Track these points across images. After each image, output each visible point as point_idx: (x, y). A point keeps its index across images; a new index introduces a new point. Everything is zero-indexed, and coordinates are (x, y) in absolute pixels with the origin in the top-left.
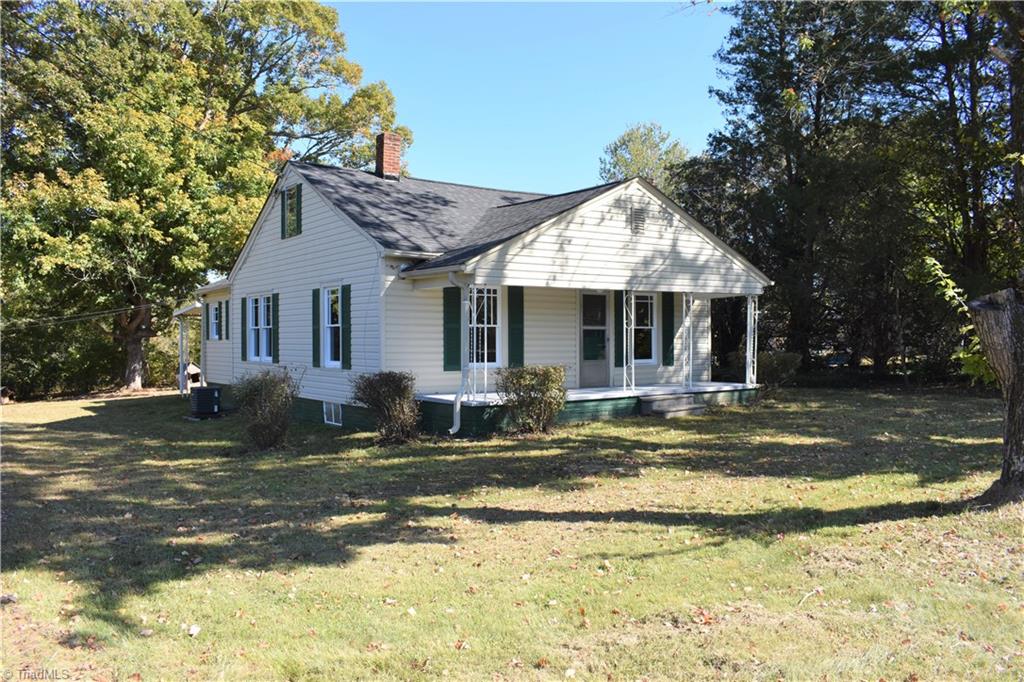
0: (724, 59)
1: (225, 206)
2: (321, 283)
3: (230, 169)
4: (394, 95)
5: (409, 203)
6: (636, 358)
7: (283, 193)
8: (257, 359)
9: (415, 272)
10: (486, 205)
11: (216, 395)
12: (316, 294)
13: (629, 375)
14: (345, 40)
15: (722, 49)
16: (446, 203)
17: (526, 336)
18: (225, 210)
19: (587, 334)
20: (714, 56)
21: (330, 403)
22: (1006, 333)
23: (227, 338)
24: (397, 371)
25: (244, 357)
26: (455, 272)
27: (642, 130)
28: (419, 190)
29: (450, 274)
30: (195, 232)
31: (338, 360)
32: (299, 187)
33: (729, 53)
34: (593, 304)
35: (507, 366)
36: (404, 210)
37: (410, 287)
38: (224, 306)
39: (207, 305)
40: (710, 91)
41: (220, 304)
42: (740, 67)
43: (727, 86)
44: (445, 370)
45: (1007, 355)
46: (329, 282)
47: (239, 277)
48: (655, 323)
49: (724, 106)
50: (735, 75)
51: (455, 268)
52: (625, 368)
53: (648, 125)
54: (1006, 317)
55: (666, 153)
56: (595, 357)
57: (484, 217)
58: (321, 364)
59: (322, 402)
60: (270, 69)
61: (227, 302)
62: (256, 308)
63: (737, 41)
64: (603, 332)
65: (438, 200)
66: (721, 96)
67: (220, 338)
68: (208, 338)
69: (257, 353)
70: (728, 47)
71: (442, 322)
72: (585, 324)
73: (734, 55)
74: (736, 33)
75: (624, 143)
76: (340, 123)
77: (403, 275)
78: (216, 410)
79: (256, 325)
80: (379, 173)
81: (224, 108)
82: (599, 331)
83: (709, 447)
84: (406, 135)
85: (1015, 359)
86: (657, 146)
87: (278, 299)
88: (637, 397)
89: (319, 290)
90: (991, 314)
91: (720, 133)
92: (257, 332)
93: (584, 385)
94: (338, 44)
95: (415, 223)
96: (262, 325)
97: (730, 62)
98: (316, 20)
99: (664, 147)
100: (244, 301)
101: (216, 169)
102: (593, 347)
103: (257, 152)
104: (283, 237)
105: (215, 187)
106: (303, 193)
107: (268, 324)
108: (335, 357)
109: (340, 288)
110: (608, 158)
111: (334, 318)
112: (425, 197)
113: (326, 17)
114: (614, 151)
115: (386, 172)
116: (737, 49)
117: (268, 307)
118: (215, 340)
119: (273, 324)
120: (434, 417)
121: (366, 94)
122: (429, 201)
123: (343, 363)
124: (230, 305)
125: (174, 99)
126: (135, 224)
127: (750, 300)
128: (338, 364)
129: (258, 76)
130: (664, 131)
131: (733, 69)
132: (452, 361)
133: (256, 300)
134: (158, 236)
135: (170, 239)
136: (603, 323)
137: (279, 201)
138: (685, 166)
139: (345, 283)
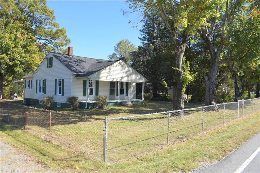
0: (141, 31)
1: (26, 56)
2: (57, 78)
3: (27, 47)
4: (66, 31)
5: (76, 62)
6: (120, 94)
7: (48, 58)
8: (40, 93)
9: (78, 77)
10: (91, 62)
11: (30, 101)
12: (56, 80)
13: (119, 98)
14: (55, 18)
15: (141, 29)
16: (84, 61)
17: (99, 90)
18: (26, 57)
19: (111, 89)
20: (139, 31)
21: (59, 103)
22: (172, 93)
23: (31, 88)
24: (75, 96)
25: (37, 92)
26: (87, 78)
27: (124, 40)
28: (78, 59)
29: (86, 78)
30: (19, 62)
31: (61, 94)
32: (52, 57)
33: (142, 30)
34: (112, 84)
35: (95, 95)
36: (76, 63)
37: (76, 80)
38: (30, 81)
39: (26, 81)
40: (138, 38)
41: (29, 80)
42: (144, 33)
43: (142, 37)
44: (83, 96)
45: (172, 96)
46: (59, 78)
47: (35, 75)
48: (125, 87)
49: (141, 41)
50: (144, 35)
51: (87, 77)
52: (118, 96)
53: (126, 39)
54: (172, 90)
55: (130, 46)
56: (112, 94)
57: (91, 65)
58: (57, 94)
59: (57, 102)
60: (37, 23)
61: (31, 80)
62: (40, 82)
63: (144, 28)
64: (114, 89)
65: (82, 61)
66: (140, 39)
67: (29, 88)
68: (26, 88)
69: (40, 92)
70: (142, 29)
71: (83, 87)
72: (111, 87)
73: (143, 31)
74: (144, 26)
75: (120, 43)
76: (54, 37)
77: (75, 77)
78: (30, 104)
79: (40, 86)
80: (68, 55)
81: (26, 33)
82: (113, 89)
83: (132, 110)
84: (69, 41)
85: (173, 96)
86: (128, 44)
87: (46, 81)
88: (120, 102)
89: (56, 79)
90: (170, 90)
91: (141, 46)
92: (40, 88)
93: (110, 100)
94: (54, 18)
95: (78, 66)
96: (41, 86)
97: (142, 32)
98: (49, 14)
99: (129, 45)
100: (37, 80)
101: (24, 47)
102: (112, 92)
103: (34, 44)
104: (48, 68)
105: (24, 52)
106: (53, 59)
107: (43, 86)
108: (60, 93)
109: (62, 79)
110: (116, 46)
111: (60, 85)
112: (79, 60)
113: (51, 13)
114: (118, 45)
115: (70, 55)
116: (144, 30)
117: (43, 82)
118: (28, 89)
119: (45, 86)
120: (82, 105)
121: (61, 31)
122: (80, 61)
123: (62, 94)
124: (32, 81)
125: (14, 30)
126: (5, 60)
127: (143, 84)
128: (61, 95)
129: (34, 25)
130: (130, 41)
131: (143, 33)
132: (85, 94)
133: (40, 81)
134: (10, 63)
135: (13, 64)
136: (114, 87)
137: (47, 60)
138: (133, 53)
139: (63, 78)
